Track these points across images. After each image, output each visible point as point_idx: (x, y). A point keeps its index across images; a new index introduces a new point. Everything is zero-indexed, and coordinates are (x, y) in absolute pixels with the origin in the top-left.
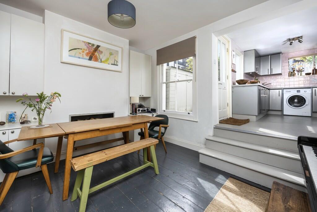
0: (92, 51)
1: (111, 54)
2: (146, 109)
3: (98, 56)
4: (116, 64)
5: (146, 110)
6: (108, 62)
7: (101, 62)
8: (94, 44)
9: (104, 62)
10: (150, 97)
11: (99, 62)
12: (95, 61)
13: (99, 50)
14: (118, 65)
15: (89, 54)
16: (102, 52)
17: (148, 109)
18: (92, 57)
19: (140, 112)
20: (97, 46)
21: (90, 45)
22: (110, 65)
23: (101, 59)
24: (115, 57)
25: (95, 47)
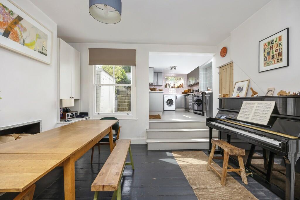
0: (9, 21)
1: (38, 37)
2: (74, 113)
3: (20, 35)
4: (44, 53)
5: (75, 115)
6: (34, 47)
7: (24, 45)
8: (12, 12)
9: (28, 46)
10: (79, 99)
11: (20, 43)
12: (14, 40)
13: (21, 25)
14: (46, 55)
15: (4, 26)
16: (25, 30)
17: (76, 114)
18: (10, 32)
19: (69, 117)
20: (18, 16)
21: (7, 11)
22: (37, 52)
23: (24, 40)
24: (43, 42)
25: (15, 17)
